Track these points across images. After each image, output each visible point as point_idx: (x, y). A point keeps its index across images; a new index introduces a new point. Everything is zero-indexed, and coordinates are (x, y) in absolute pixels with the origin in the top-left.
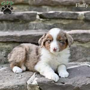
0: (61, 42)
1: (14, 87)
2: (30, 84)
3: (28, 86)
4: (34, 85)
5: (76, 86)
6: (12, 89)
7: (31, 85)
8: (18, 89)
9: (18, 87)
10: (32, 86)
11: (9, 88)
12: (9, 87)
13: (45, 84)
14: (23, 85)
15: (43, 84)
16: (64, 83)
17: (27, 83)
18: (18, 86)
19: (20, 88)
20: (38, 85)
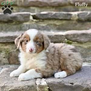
1: (25, 88)
2: (39, 85)
3: (38, 86)
4: (43, 85)
5: (85, 87)
6: (23, 89)
7: (41, 85)
9: (28, 88)
10: (41, 87)
11: (19, 89)
12: (19, 87)
13: (55, 85)
14: (32, 86)
15: (53, 84)
16: (73, 84)
17: (36, 84)
18: (28, 86)
19: (30, 89)
20: (48, 86)
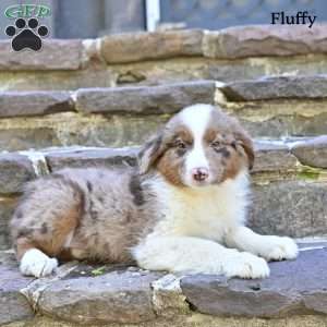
0: (218, 148)
1: (117, 296)
2: (160, 290)
3: (156, 294)
4: (171, 292)
6: (112, 300)
7: (164, 291)
8: (127, 301)
9: (126, 297)
10: (166, 296)
11: (101, 298)
12: (102, 294)
14: (140, 292)
16: (258, 289)
17: (152, 288)
18: (128, 293)
19: (132, 299)
20: (184, 294)
